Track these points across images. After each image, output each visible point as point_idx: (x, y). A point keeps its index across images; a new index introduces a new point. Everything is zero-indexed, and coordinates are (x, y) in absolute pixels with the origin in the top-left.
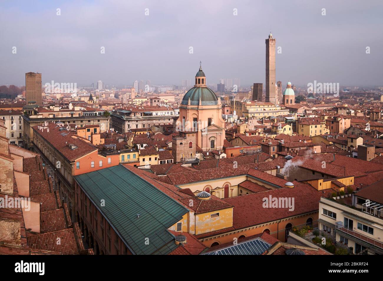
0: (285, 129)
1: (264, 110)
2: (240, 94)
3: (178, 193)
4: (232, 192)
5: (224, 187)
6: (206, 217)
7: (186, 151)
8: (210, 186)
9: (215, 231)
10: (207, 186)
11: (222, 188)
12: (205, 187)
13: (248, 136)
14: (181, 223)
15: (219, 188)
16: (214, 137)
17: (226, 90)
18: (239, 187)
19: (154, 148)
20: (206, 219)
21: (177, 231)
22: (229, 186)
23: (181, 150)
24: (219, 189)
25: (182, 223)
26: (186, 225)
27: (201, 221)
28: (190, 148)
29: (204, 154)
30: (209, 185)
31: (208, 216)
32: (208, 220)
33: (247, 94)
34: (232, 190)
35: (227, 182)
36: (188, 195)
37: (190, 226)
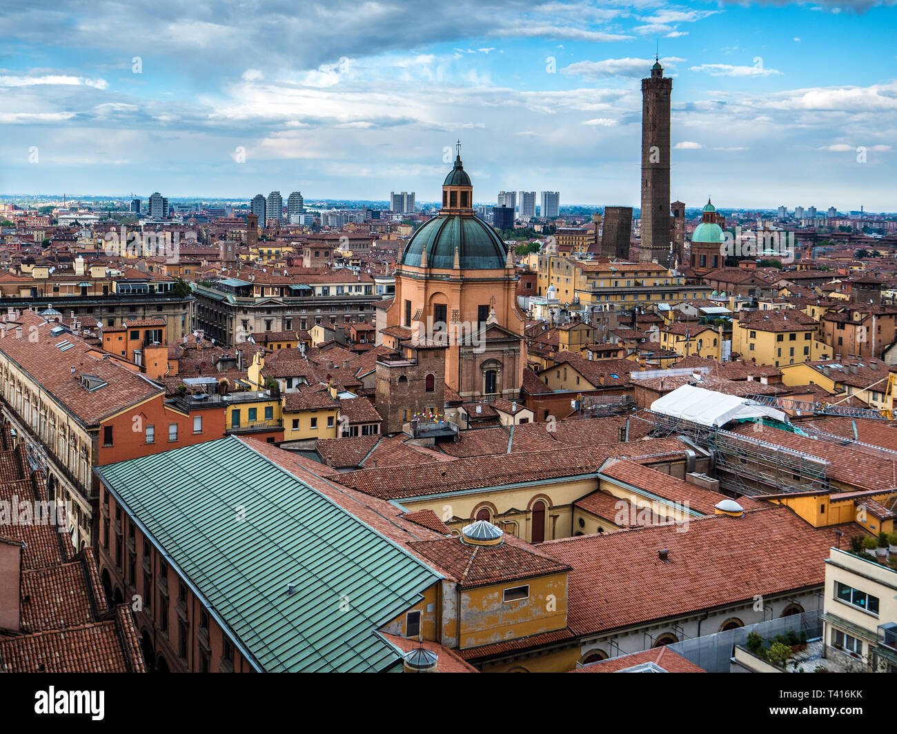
0: (701, 341)
1: (637, 284)
2: (561, 237)
3: (401, 523)
4: (554, 523)
5: (531, 509)
6: (491, 597)
7: (417, 402)
8: (492, 505)
9: (517, 639)
10: (482, 503)
11: (525, 512)
12: (476, 507)
13: (595, 359)
14: (419, 613)
15: (518, 512)
16: (496, 361)
17: (519, 223)
18: (576, 509)
19: (327, 390)
20: (490, 602)
21: (408, 636)
22: (547, 505)
23: (403, 398)
24: (518, 516)
25: (422, 613)
26: (431, 619)
27: (475, 608)
28: (429, 393)
29: (467, 412)
30: (487, 503)
31: (496, 595)
32: (496, 606)
33: (581, 238)
34: (555, 517)
35: (540, 495)
36: (430, 529)
37: (445, 622)
